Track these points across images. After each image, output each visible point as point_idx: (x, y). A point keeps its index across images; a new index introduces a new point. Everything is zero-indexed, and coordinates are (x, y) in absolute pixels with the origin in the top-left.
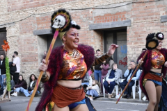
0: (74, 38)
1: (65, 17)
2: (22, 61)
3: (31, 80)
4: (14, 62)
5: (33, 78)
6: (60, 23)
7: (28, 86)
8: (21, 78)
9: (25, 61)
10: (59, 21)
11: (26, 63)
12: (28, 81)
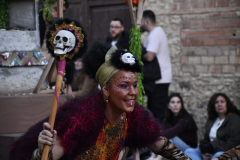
0: (125, 92)
1: (73, 32)
2: (184, 42)
3: (213, 115)
4: (151, 48)
5: (222, 105)
6: (68, 44)
7: (200, 136)
8: (175, 105)
9: (195, 42)
10: (65, 39)
11: (199, 50)
12: (200, 115)
